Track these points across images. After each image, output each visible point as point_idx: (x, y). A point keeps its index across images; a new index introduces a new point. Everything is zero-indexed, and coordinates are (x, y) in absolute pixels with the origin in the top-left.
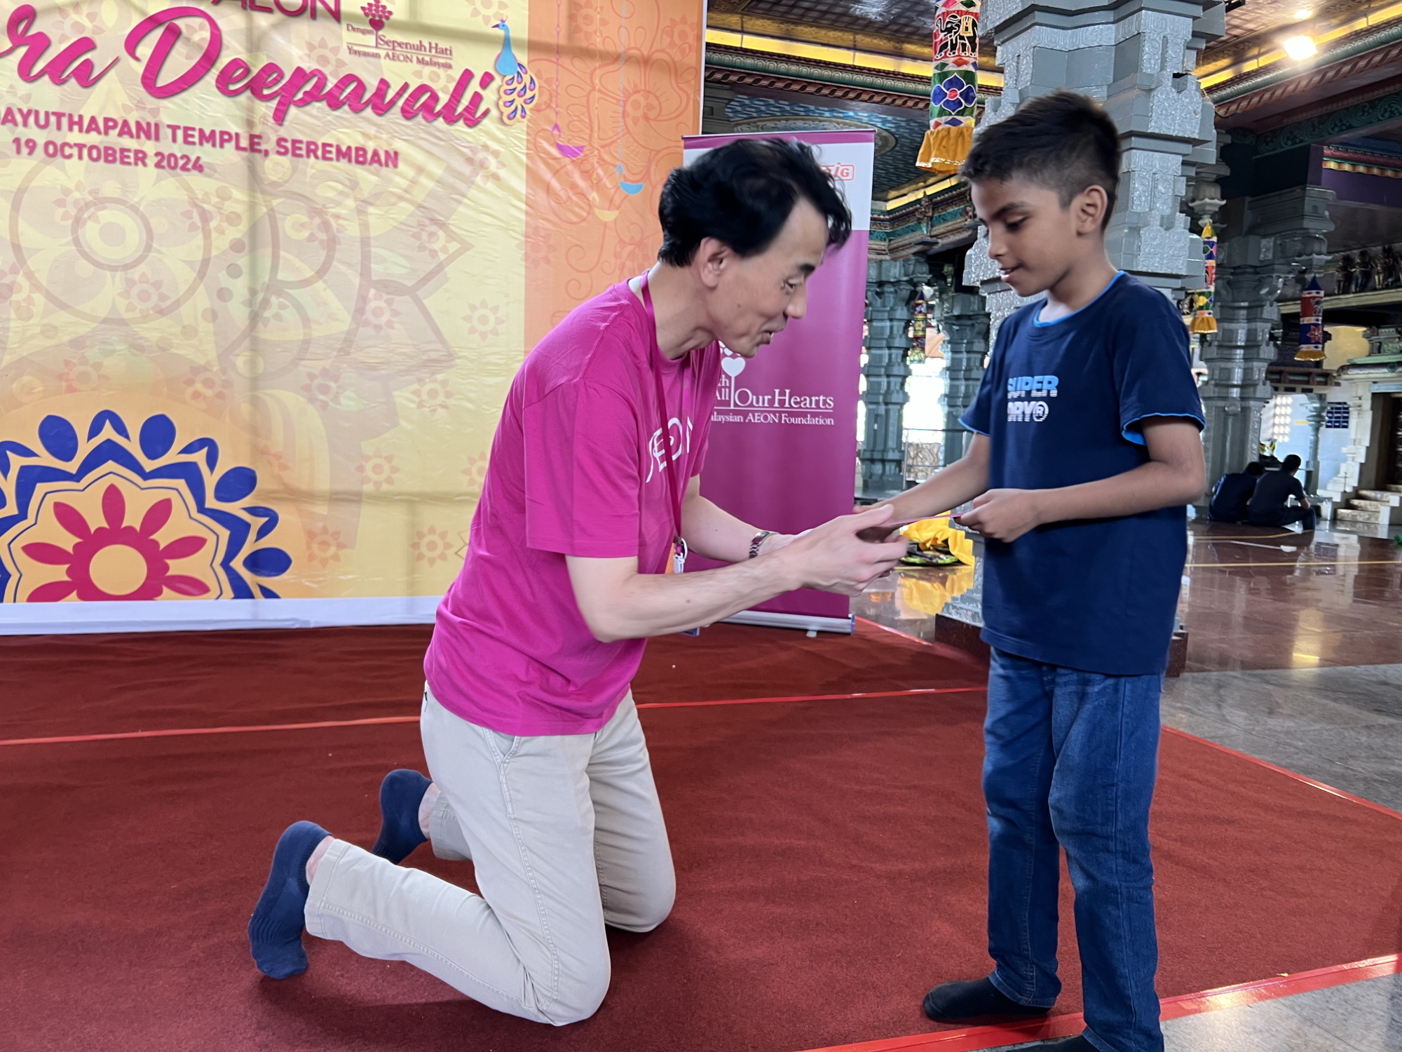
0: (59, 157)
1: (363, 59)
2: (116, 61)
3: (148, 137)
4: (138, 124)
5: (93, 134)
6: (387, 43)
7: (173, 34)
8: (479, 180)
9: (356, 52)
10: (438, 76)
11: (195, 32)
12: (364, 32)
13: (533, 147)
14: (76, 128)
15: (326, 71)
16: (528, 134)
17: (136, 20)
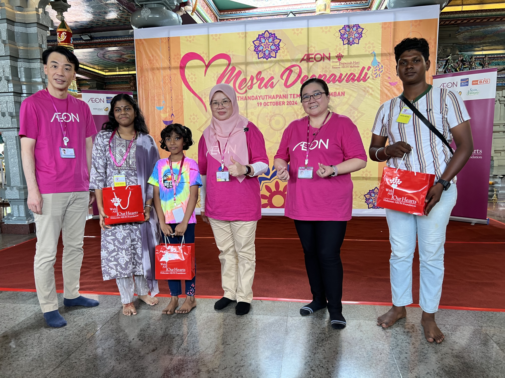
0: (267, 106)
1: (336, 69)
2: (278, 81)
3: (285, 98)
4: (283, 95)
5: (274, 99)
6: (342, 64)
7: (291, 71)
8: (367, 96)
9: (334, 68)
10: (356, 70)
11: (296, 70)
12: (336, 62)
13: (382, 84)
14: (270, 98)
15: (326, 74)
16: (381, 81)
17: (283, 69)
